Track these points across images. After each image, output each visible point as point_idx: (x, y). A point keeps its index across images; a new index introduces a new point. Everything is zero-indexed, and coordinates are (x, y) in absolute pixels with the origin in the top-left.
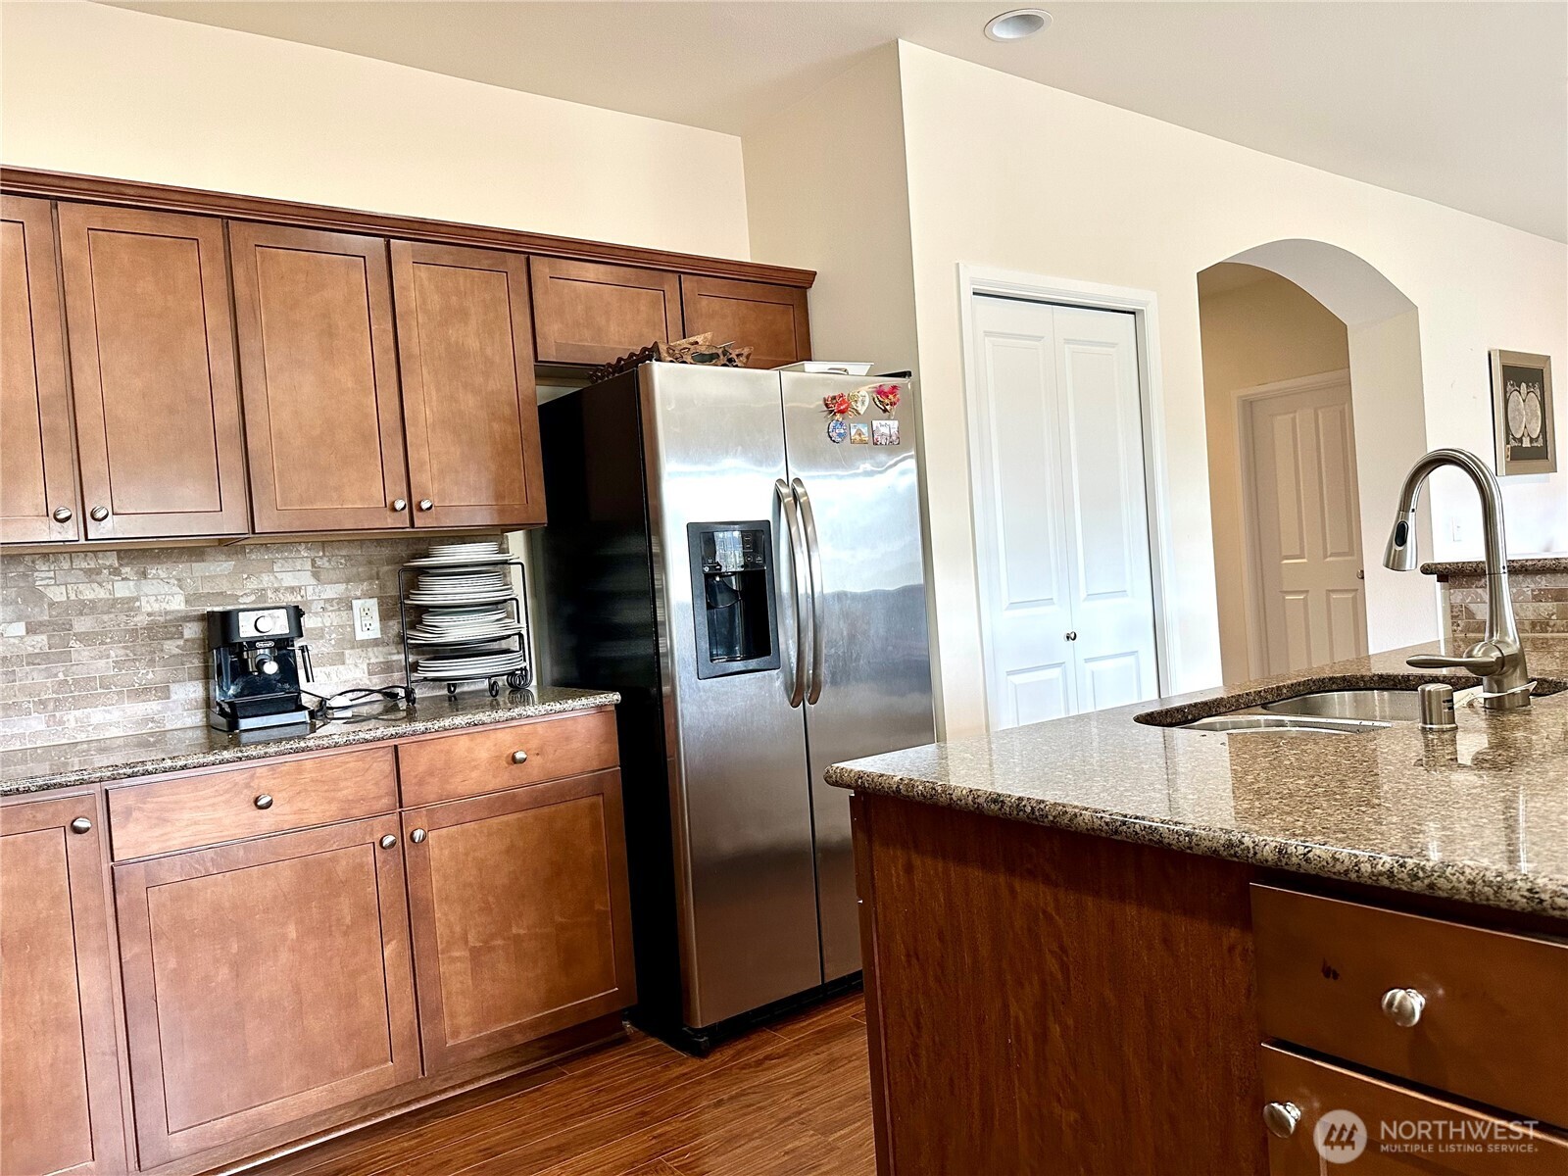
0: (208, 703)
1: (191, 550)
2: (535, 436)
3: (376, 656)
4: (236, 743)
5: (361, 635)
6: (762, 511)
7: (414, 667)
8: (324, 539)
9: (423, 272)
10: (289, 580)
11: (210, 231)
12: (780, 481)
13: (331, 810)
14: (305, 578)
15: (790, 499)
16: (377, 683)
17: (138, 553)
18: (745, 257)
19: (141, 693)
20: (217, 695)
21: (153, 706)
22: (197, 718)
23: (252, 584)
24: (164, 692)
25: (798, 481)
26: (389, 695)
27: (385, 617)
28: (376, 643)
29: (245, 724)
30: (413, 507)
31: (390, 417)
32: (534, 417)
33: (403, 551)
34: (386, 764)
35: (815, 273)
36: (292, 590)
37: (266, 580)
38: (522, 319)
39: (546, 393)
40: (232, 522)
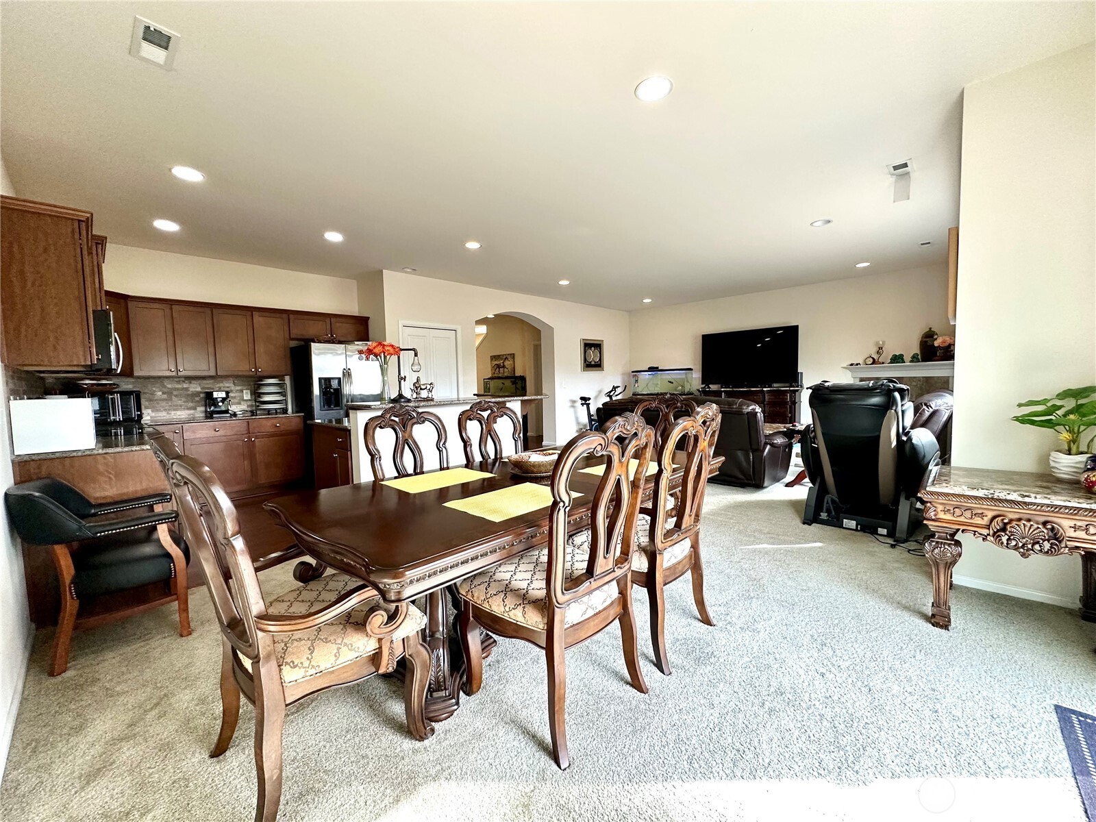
0: (206, 411)
1: (204, 378)
2: (289, 355)
3: (249, 403)
4: (212, 418)
5: (245, 398)
6: (340, 375)
7: (258, 406)
8: (237, 377)
9: (261, 319)
10: (227, 385)
11: (208, 311)
12: (344, 369)
13: (232, 433)
14: (232, 385)
15: (347, 373)
16: (249, 409)
17: (189, 379)
18: (356, 314)
19: (189, 409)
20: (209, 410)
21: (192, 412)
22: (203, 415)
23: (218, 385)
24: (195, 409)
25: (349, 369)
26: (252, 412)
27: (251, 394)
28: (250, 400)
29: (214, 416)
30: (257, 370)
31: (251, 350)
32: (288, 351)
33: (256, 379)
34: (245, 424)
35: (368, 318)
36: (228, 387)
37: (221, 385)
38: (286, 328)
39: (293, 344)
40: (212, 373)
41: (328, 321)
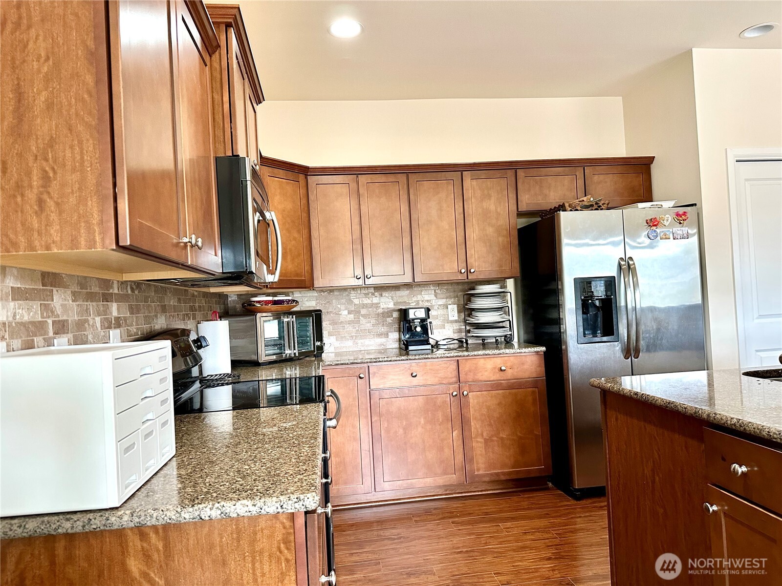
0: (400, 339)
1: (396, 287)
2: (516, 242)
3: (456, 326)
4: (408, 354)
5: (451, 318)
6: (613, 272)
7: (469, 331)
8: (439, 284)
9: (474, 182)
10: (427, 297)
11: (402, 178)
12: (621, 259)
13: (436, 380)
14: (432, 297)
15: (627, 267)
16: (456, 336)
17: (380, 288)
18: (623, 154)
19: (380, 335)
20: (403, 338)
21: (382, 340)
22: (396, 345)
23: (415, 299)
24: (387, 335)
25: (631, 258)
26: (460, 341)
27: (459, 312)
28: (456, 321)
29: (411, 348)
30: (468, 271)
31: (461, 238)
32: (516, 233)
33: (466, 287)
34: (454, 366)
36: (428, 301)
37: (419, 297)
38: (512, 196)
39: (523, 222)
40: (408, 279)
41: (579, 172)
